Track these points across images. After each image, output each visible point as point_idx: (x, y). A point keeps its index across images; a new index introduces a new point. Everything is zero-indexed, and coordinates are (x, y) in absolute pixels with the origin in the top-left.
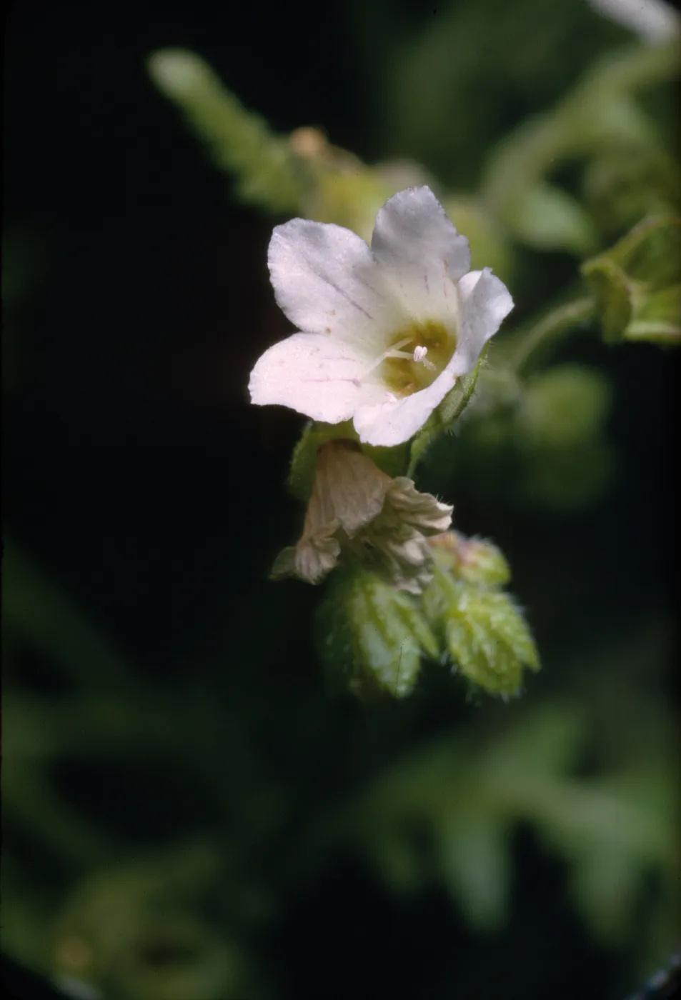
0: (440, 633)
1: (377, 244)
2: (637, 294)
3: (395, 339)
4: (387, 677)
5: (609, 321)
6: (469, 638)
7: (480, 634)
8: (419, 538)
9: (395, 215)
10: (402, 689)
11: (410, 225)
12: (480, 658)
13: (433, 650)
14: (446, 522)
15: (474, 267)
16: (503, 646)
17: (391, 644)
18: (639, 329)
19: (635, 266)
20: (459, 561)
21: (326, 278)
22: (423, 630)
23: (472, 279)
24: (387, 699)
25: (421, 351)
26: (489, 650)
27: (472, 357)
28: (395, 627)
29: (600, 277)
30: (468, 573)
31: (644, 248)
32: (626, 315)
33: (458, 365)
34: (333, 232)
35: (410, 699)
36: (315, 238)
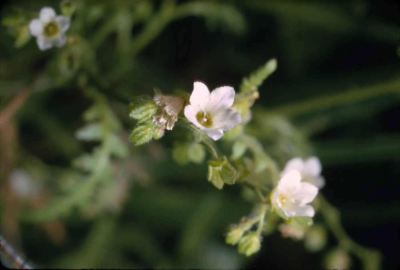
0: (143, 124)
1: (229, 110)
2: (219, 168)
3: (208, 114)
4: (133, 112)
5: (213, 162)
6: (143, 130)
7: (143, 133)
8: (165, 121)
9: (236, 114)
10: (131, 115)
11: (234, 117)
12: (138, 133)
13: (139, 122)
14: (168, 128)
15: (224, 132)
16: (140, 138)
17: (141, 113)
18: (211, 168)
19: (225, 168)
20: (159, 128)
21: (222, 99)
22: (144, 120)
23: (221, 131)
24: (129, 112)
25: (205, 120)
26: (139, 135)
27: (204, 131)
28: (145, 114)
29: (223, 160)
30: (157, 130)
31: (230, 170)
32: (214, 166)
33: (202, 128)
34: (232, 101)
35: (129, 117)
36: (231, 96)
